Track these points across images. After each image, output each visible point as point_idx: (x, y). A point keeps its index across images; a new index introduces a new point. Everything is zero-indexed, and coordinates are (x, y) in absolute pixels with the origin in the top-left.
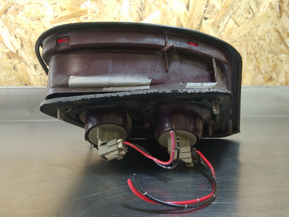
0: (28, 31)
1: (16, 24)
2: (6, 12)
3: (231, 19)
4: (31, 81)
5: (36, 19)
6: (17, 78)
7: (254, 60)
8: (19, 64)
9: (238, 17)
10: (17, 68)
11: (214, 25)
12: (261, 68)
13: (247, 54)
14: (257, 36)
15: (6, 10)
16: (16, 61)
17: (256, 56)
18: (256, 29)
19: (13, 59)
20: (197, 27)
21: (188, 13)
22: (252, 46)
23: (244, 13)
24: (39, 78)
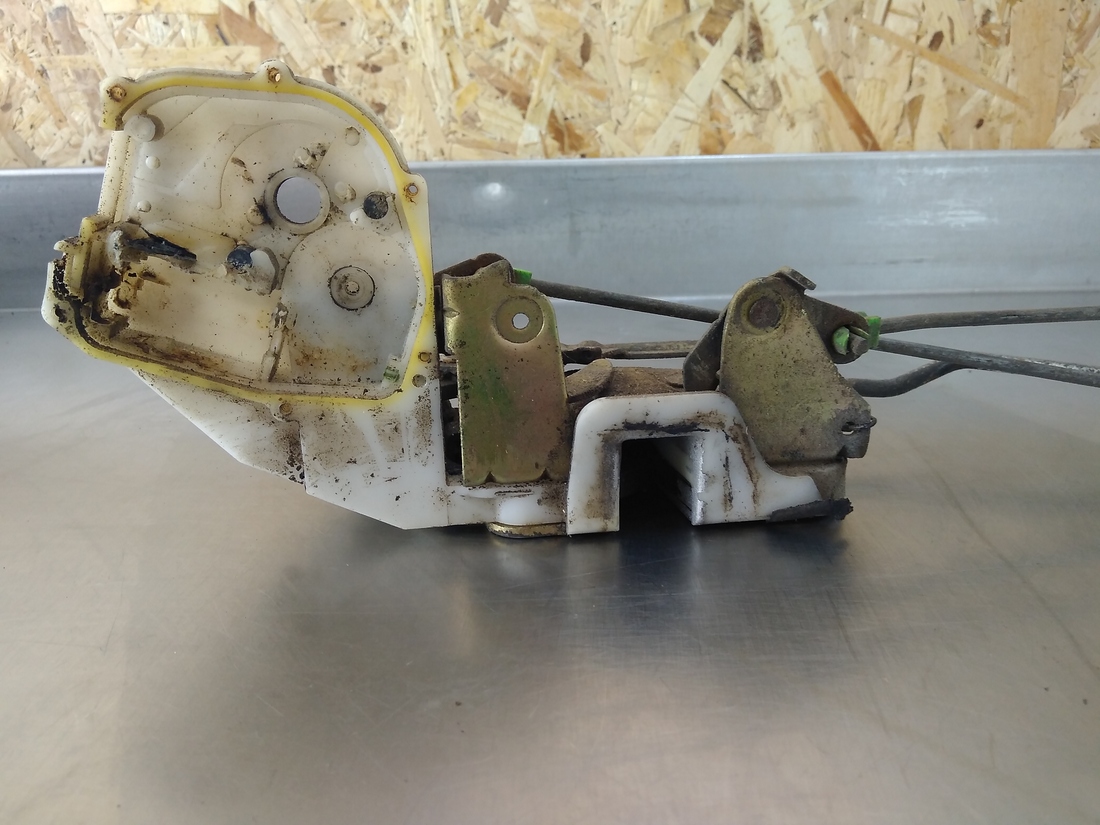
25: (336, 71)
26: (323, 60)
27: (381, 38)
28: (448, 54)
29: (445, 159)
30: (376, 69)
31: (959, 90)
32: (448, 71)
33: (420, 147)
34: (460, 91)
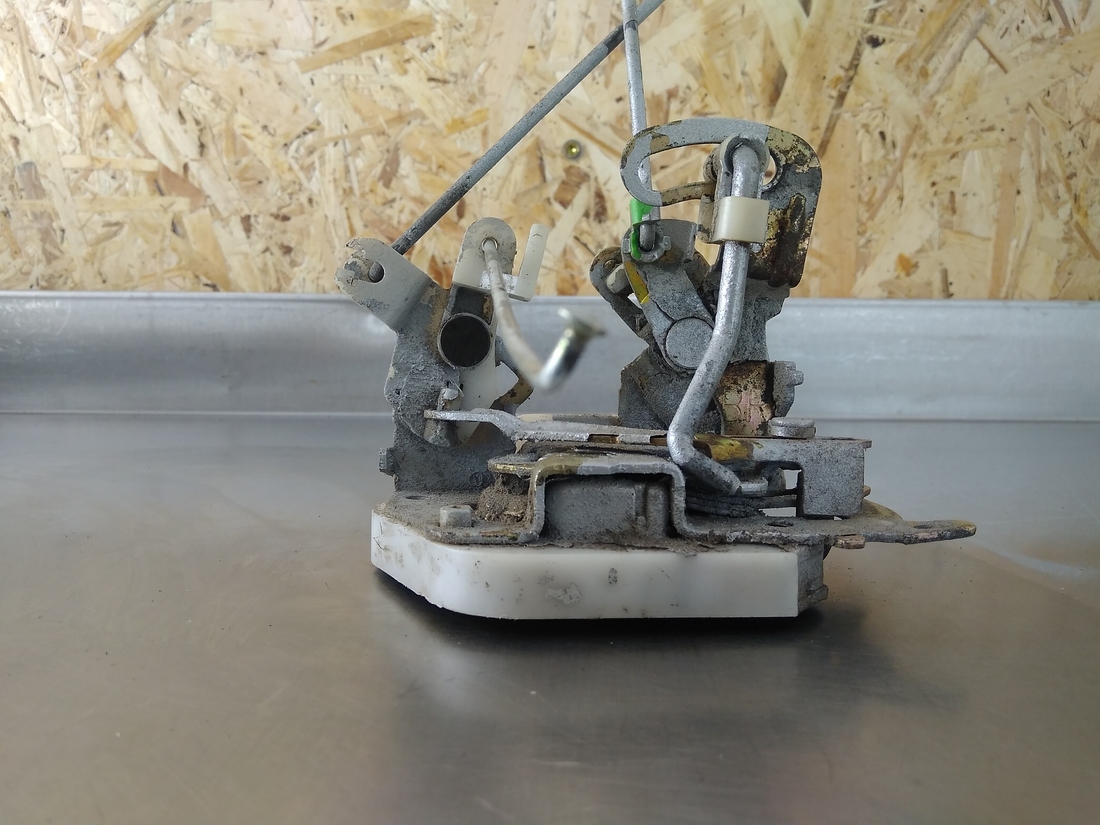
0: (222, 95)
1: (183, 73)
2: (148, 28)
3: (975, 42)
4: (231, 275)
5: (252, 53)
6: (184, 263)
7: (1065, 202)
8: (192, 211)
9: (1001, 37)
10: (183, 227)
11: (908, 68)
12: (1092, 232)
13: (1039, 179)
14: (1079, 109)
15: (148, 24)
16: (181, 204)
17: (1073, 187)
18: (1076, 78)
19: (170, 194)
20: (842, 73)
21: (806, 23)
22: (1058, 146)
23: (1027, 18)
24: (260, 265)
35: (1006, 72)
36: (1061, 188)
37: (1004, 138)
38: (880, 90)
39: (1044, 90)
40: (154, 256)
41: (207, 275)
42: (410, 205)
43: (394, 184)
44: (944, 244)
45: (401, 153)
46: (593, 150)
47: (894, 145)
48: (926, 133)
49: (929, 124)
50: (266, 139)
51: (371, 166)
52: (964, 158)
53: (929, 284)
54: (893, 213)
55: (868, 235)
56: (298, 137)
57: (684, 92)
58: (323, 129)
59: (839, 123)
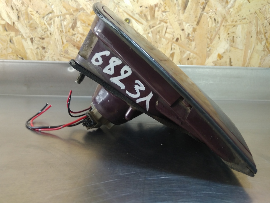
0: (24, 2)
4: (27, 55)
6: (13, 51)
7: (264, 40)
8: (16, 36)
10: (13, 41)
11: (223, 0)
13: (257, 33)
16: (12, 34)
17: (266, 36)
18: (268, 5)
19: (9, 31)
20: (204, 1)
22: (263, 24)
24: (36, 52)
25: (34, 39)
26: (30, 36)
27: (45, 32)
28: (61, 36)
29: (60, 61)
30: (43, 39)
31: (183, 51)
32: (61, 41)
33: (54, 58)
34: (64, 45)
35: (250, 3)
36: (263, 36)
37: (248, 21)
38: (215, 7)
39: (260, 8)
40: (5, 49)
41: (20, 55)
42: (80, 36)
43: (75, 29)
44: (230, 51)
45: (77, 20)
46: (133, 21)
47: (218, 22)
48: (227, 19)
49: (228, 17)
50: (38, 15)
51: (68, 24)
52: (237, 27)
53: (226, 62)
54: (217, 42)
55: (210, 48)
56: (47, 15)
57: (160, 5)
58: (54, 13)
59: (203, 16)
